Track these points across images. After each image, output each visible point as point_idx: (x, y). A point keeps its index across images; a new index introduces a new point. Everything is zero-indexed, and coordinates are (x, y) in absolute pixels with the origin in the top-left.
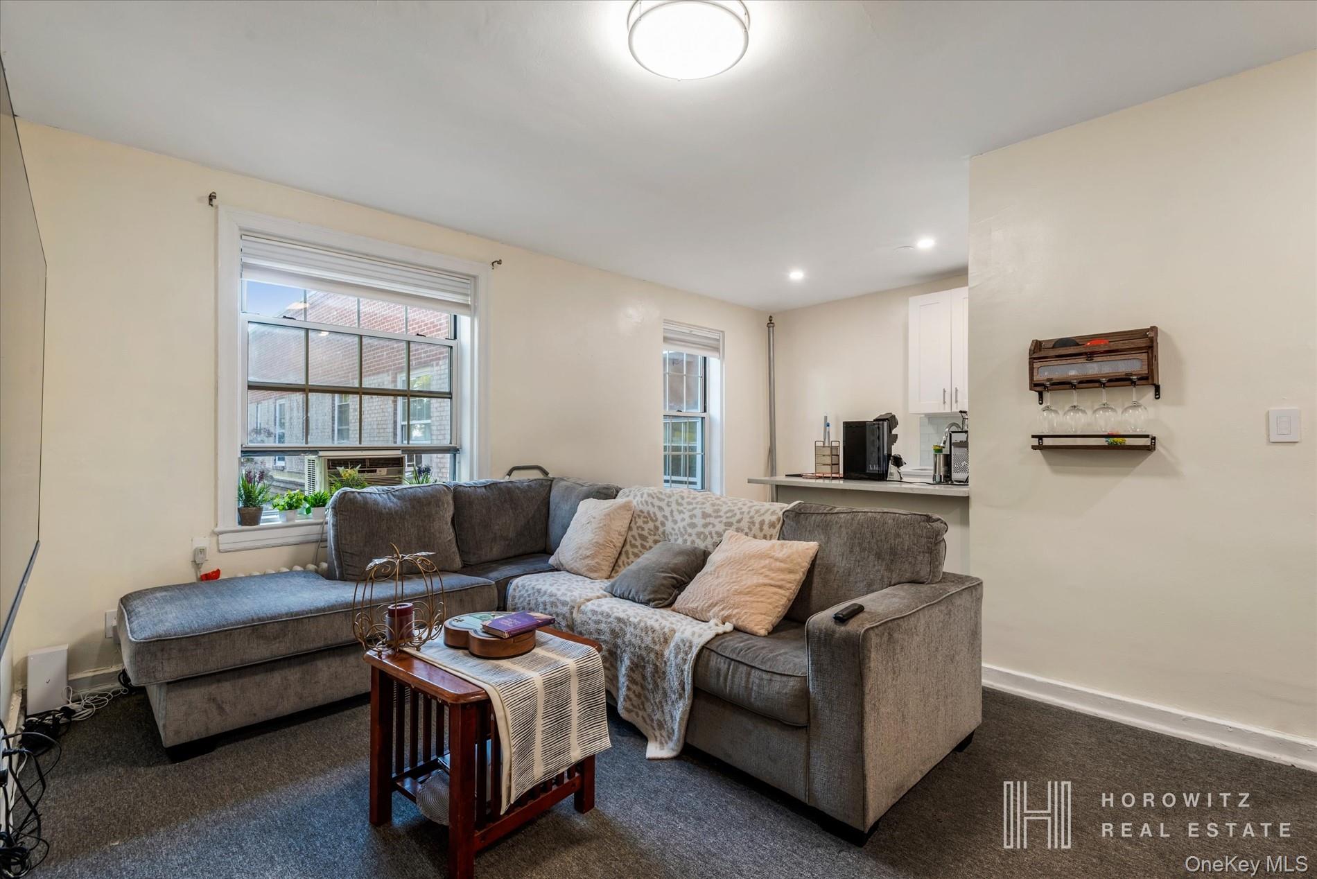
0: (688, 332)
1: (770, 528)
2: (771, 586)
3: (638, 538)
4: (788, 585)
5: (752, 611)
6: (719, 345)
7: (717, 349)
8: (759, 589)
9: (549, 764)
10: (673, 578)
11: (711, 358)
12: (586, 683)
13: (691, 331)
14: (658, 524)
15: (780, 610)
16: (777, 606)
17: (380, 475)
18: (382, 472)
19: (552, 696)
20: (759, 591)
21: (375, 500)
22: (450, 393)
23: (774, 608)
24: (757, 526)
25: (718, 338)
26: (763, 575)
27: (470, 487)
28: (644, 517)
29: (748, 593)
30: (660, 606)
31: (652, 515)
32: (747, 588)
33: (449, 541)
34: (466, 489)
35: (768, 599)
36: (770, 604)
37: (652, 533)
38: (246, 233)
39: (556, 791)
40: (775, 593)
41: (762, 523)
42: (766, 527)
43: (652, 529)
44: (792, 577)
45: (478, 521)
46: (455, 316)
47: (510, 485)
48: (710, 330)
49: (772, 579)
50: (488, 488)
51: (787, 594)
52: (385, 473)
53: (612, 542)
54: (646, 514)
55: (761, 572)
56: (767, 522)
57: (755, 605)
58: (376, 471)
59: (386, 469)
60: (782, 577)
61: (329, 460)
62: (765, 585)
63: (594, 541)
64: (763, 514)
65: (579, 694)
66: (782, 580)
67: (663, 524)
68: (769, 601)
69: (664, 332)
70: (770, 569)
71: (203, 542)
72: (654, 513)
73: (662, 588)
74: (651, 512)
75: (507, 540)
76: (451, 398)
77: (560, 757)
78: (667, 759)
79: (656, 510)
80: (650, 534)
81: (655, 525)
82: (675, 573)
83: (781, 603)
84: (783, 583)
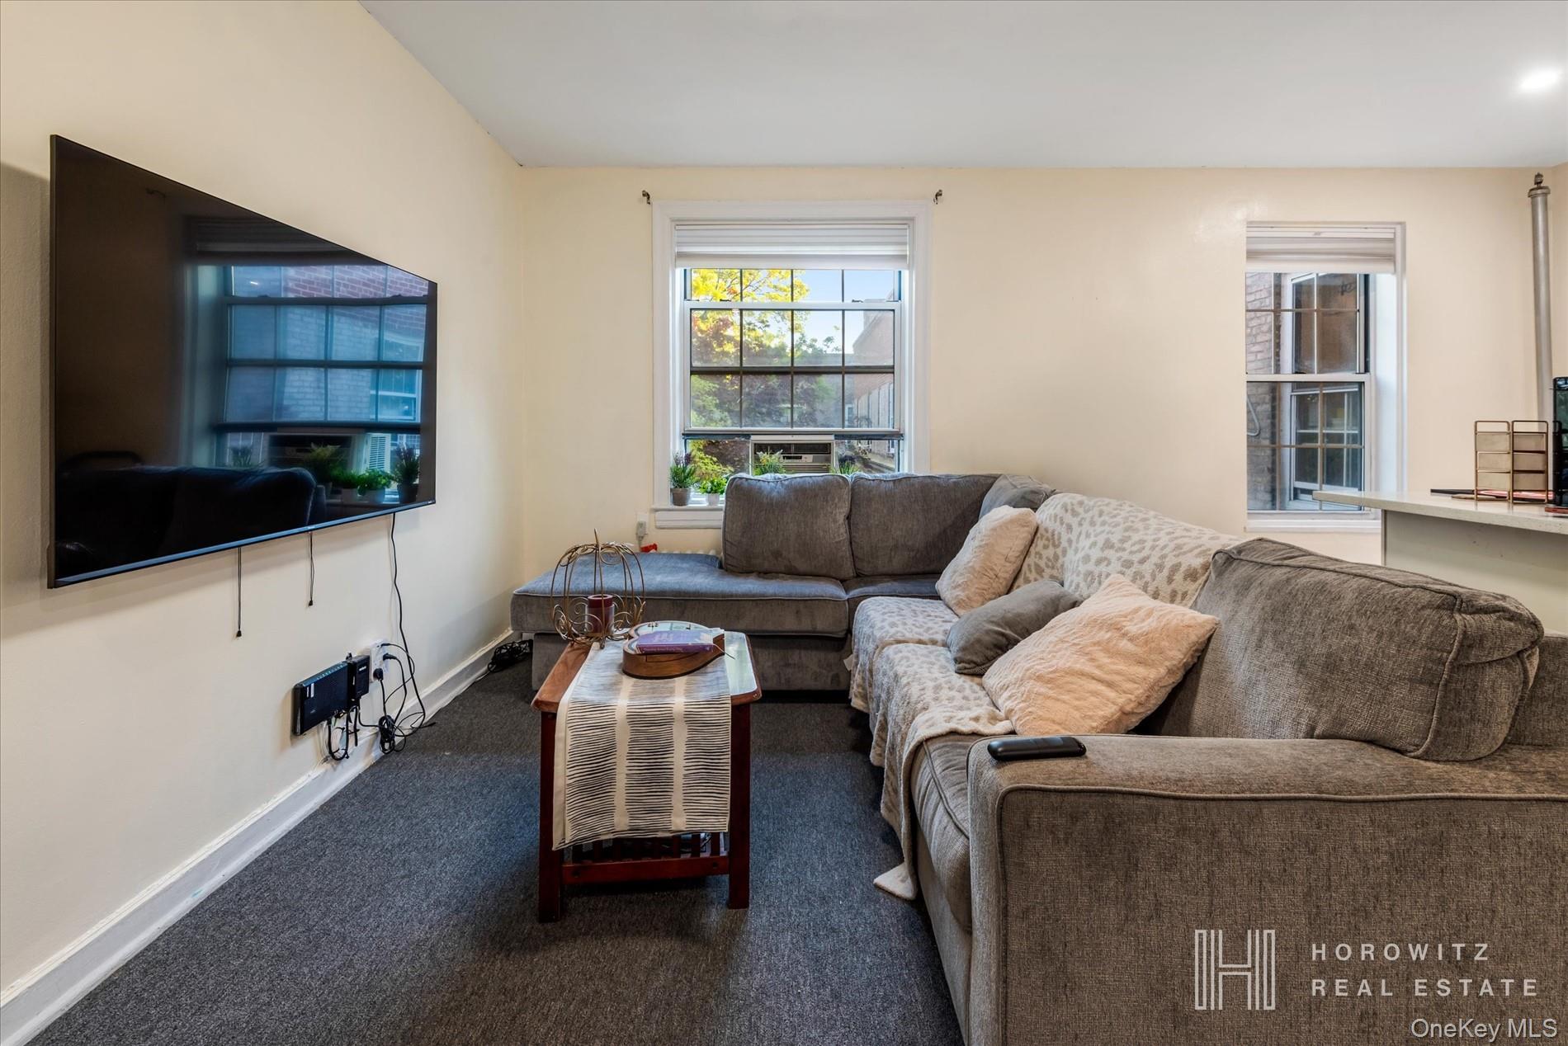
0: (1311, 235)
1: (1185, 579)
2: (1093, 678)
3: (1033, 570)
4: (1129, 686)
5: (1041, 713)
6: (1395, 249)
7: (1389, 258)
8: (1069, 679)
9: (638, 818)
10: (1003, 635)
11: (1378, 276)
12: (700, 736)
13: (1319, 233)
14: (1059, 551)
15: (1094, 724)
16: (1090, 717)
17: (806, 462)
18: (808, 459)
19: (642, 736)
20: (1067, 683)
21: (760, 488)
22: (893, 367)
23: (1082, 718)
24: (1166, 572)
25: (1391, 236)
26: (1090, 656)
27: (874, 480)
28: (1048, 539)
29: (1050, 681)
30: (966, 671)
31: (1056, 537)
32: (1051, 672)
33: (837, 542)
34: (869, 482)
35: (1077, 699)
36: (1077, 708)
37: (1050, 564)
38: (679, 223)
39: (685, 861)
40: (1095, 693)
41: (1175, 569)
42: (1178, 577)
43: (1051, 558)
44: (1141, 671)
45: (877, 523)
46: (900, 272)
47: (929, 480)
48: (1365, 225)
49: (1099, 667)
50: (897, 484)
51: (1121, 700)
52: (811, 461)
53: (992, 569)
54: (1049, 535)
55: (1087, 650)
56: (1183, 569)
57: (1049, 703)
58: (801, 458)
59: (812, 456)
60: (1122, 667)
61: (755, 444)
62: (1082, 674)
63: (971, 564)
64: (1185, 553)
65: (689, 746)
66: (1118, 673)
67: (1064, 552)
68: (1077, 703)
69: (1247, 243)
70: (1107, 651)
71: (644, 517)
72: (1060, 533)
73: (977, 646)
74: (1056, 533)
75: (913, 551)
76: (893, 373)
77: (655, 816)
78: (898, 897)
79: (1063, 530)
80: (1048, 566)
81: (1055, 553)
82: (1010, 628)
83: (1101, 713)
84: (1116, 678)
